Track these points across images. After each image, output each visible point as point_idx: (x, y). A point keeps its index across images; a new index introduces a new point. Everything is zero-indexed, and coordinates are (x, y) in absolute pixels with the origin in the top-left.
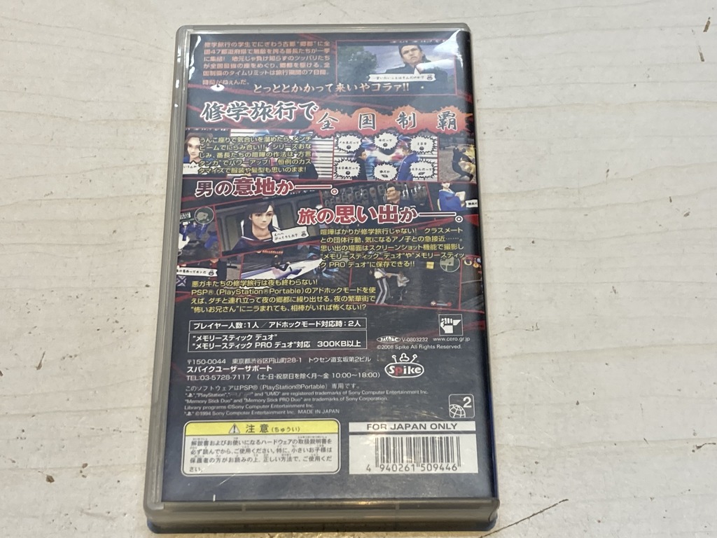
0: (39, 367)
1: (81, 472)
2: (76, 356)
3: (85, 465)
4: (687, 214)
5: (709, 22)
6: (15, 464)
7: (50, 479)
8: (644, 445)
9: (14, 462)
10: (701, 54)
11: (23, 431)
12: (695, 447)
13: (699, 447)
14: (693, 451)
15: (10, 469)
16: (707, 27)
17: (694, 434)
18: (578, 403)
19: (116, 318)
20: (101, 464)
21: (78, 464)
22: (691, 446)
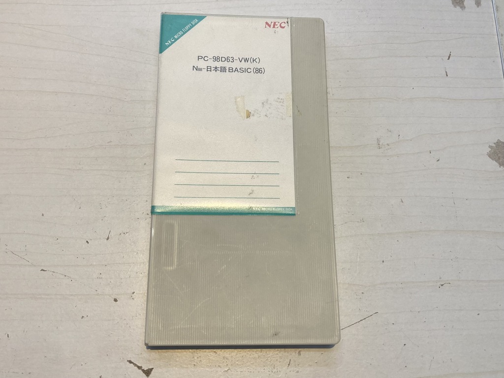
0: (108, 239)
1: (132, 296)
2: (127, 233)
3: (134, 293)
4: (438, 160)
6: (97, 292)
7: (116, 300)
10: (446, 72)
11: (101, 274)
13: (442, 285)
14: (439, 287)
15: (95, 295)
16: (449, 57)
17: (440, 278)
18: (383, 262)
19: (148, 212)
20: (141, 292)
21: (130, 292)
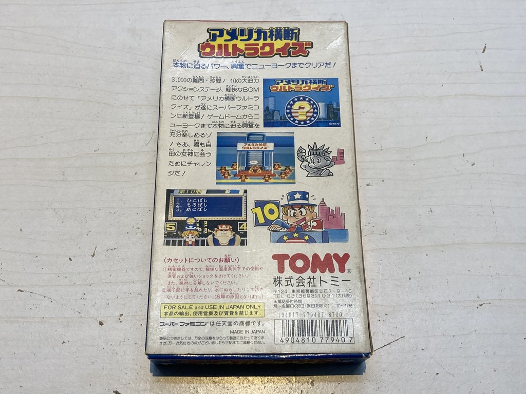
0: (93, 256)
1: (119, 319)
2: (115, 249)
3: (121, 315)
4: (473, 164)
5: (485, 47)
6: (81, 314)
7: (101, 324)
8: (449, 304)
9: (80, 313)
10: (481, 66)
11: (85, 294)
12: (479, 305)
13: (481, 305)
14: (478, 308)
15: (77, 317)
16: (484, 50)
17: (478, 297)
18: (410, 279)
19: (139, 226)
20: (130, 314)
21: (118, 314)
22: (476, 305)
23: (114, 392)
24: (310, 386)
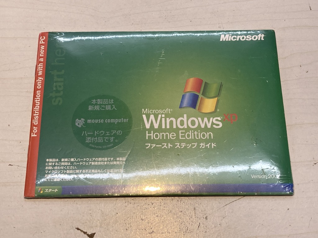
4: (307, 72)
12: (314, 164)
13: (315, 164)
17: (313, 159)
22: (312, 163)
23: (76, 228)
24: (205, 220)
